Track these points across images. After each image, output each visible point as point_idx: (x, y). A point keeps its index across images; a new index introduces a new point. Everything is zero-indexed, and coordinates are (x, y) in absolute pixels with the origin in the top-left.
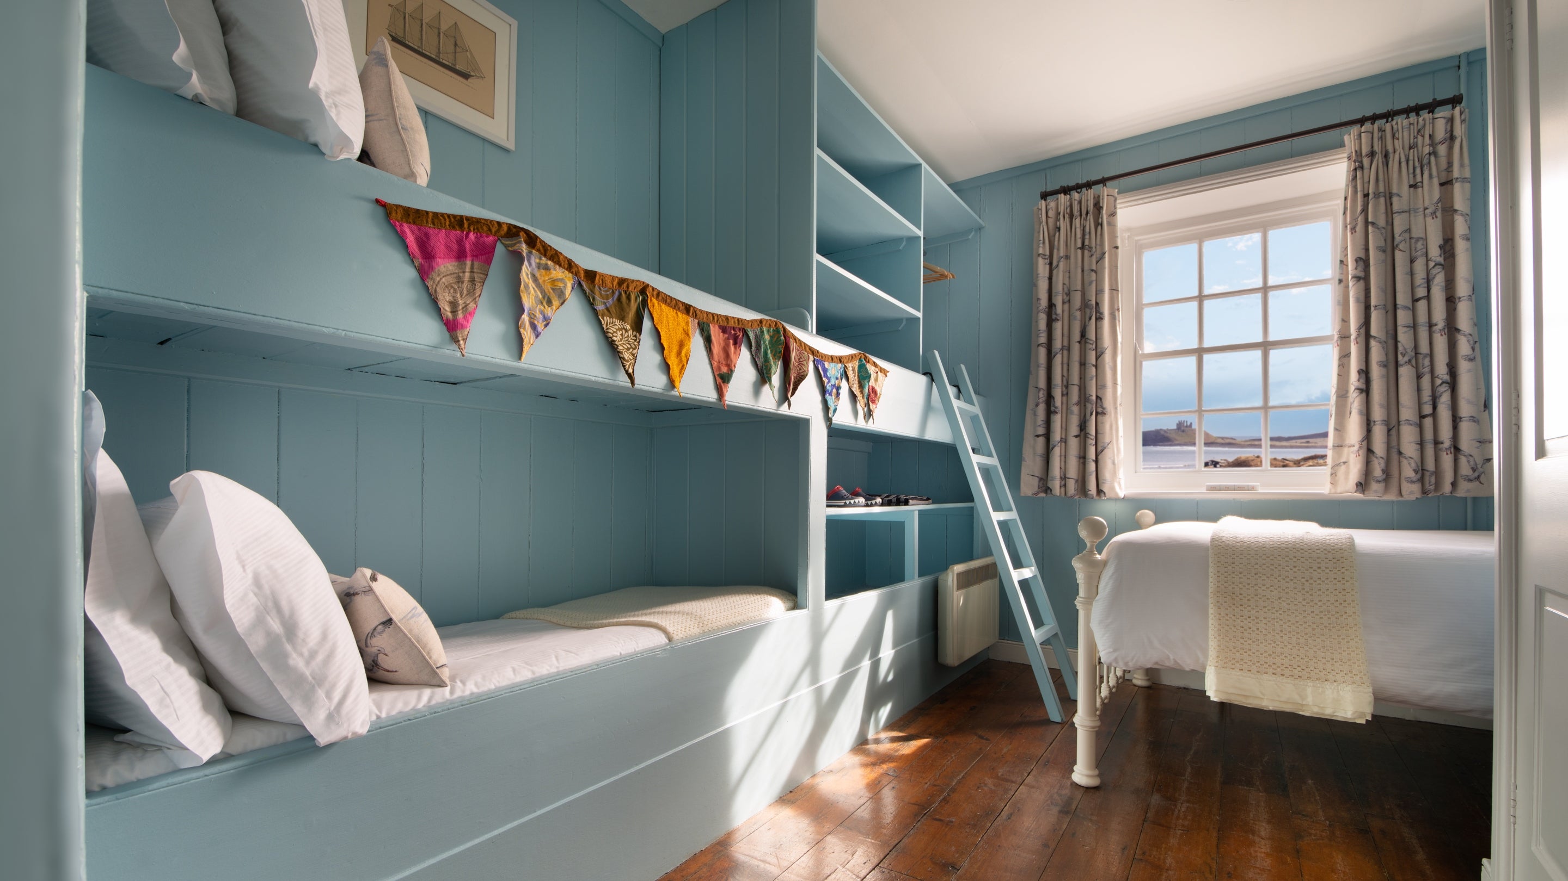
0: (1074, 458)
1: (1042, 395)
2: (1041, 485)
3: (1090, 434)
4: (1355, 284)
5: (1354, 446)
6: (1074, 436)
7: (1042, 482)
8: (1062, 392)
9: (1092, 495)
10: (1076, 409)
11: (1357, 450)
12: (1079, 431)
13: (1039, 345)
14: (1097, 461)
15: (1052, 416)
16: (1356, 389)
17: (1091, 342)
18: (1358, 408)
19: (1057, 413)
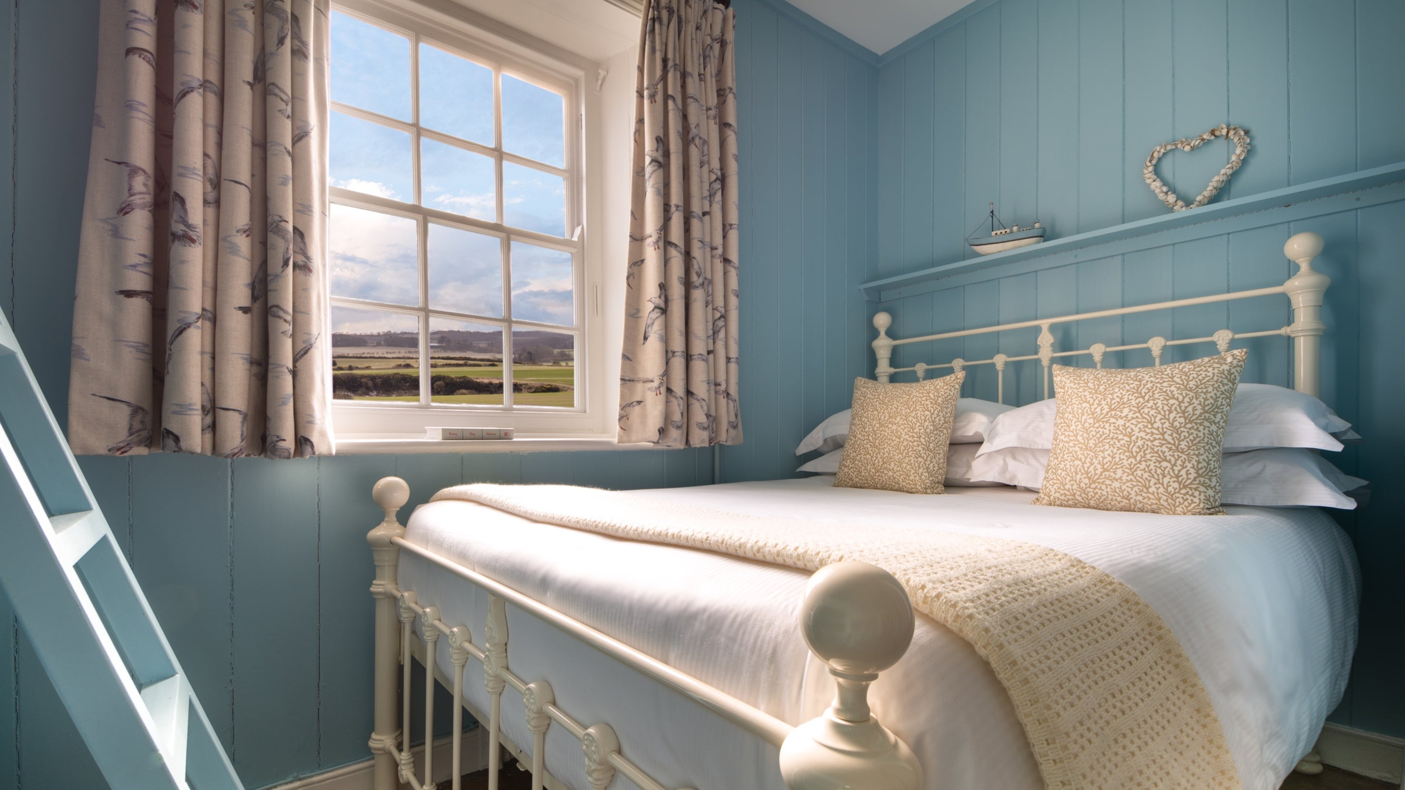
0: (241, 361)
1: (142, 185)
2: (137, 425)
3: (282, 309)
4: (654, 171)
5: (652, 381)
6: (241, 308)
7: (139, 417)
8: (204, 193)
9: (288, 450)
10: (243, 244)
11: (657, 386)
12: (250, 299)
13: (130, 51)
14: (294, 373)
15: (177, 248)
16: (656, 307)
17: (284, 97)
18: (659, 332)
19: (193, 241)
